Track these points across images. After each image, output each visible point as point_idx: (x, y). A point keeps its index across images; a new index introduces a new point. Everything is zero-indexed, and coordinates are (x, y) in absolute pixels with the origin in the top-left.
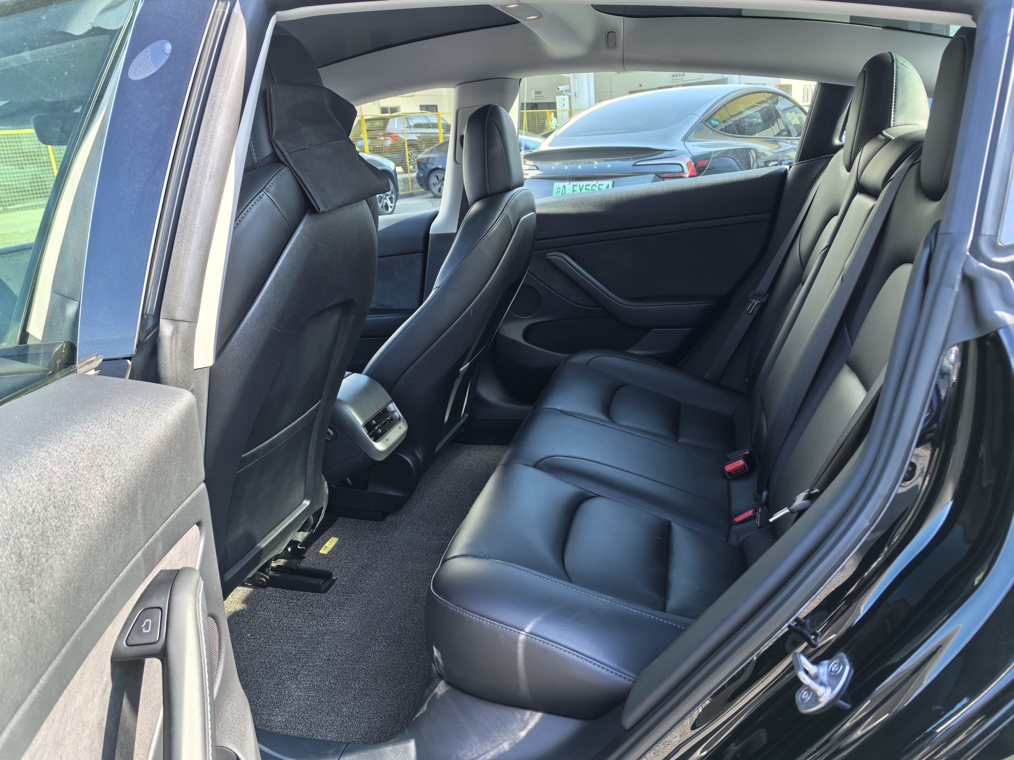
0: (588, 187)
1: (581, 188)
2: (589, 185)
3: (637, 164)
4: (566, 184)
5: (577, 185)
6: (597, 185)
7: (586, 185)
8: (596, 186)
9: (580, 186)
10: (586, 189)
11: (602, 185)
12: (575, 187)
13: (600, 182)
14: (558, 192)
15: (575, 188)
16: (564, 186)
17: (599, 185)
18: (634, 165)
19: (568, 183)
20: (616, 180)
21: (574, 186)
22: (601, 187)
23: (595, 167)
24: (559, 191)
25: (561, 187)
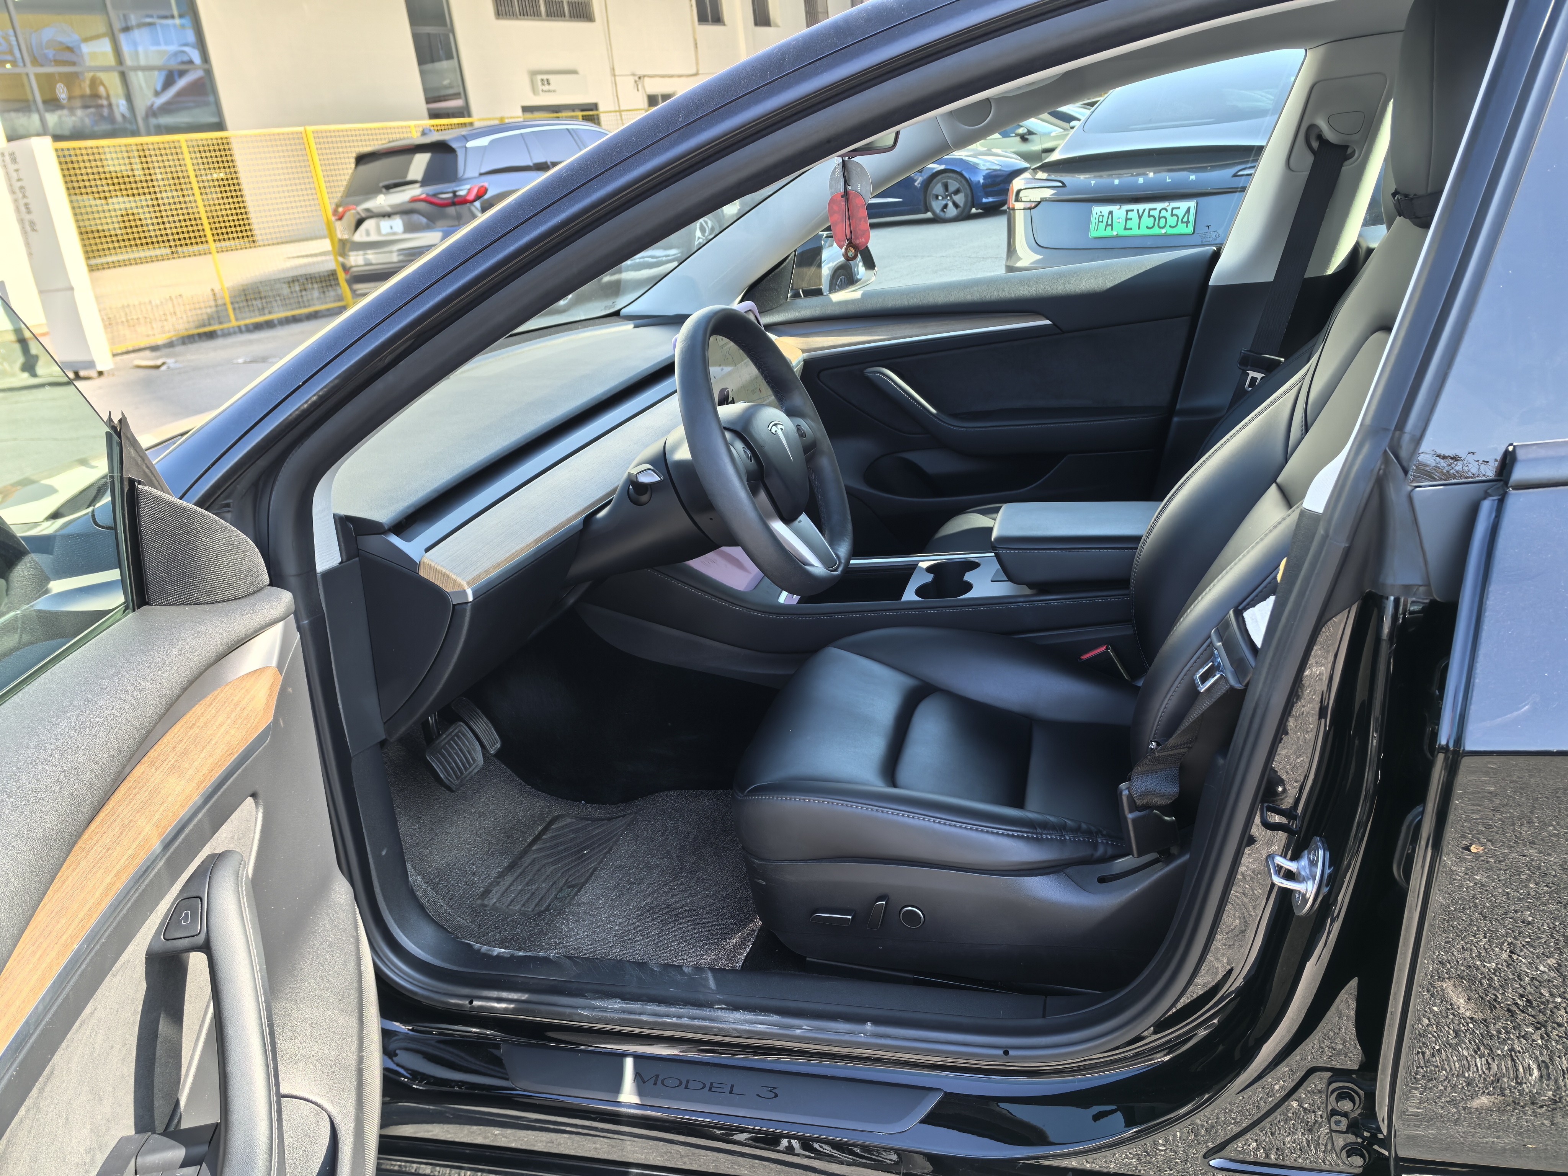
0: (1152, 213)
1: (1141, 214)
2: (1156, 209)
3: (1240, 173)
4: (1115, 208)
5: (1133, 210)
6: (1169, 209)
7: (1150, 210)
8: (1167, 210)
9: (1138, 210)
10: (1149, 216)
11: (1179, 208)
12: (1129, 213)
13: (1175, 204)
14: (1099, 222)
15: (1130, 215)
16: (1111, 213)
17: (1173, 209)
18: (1235, 175)
19: (1118, 207)
20: (1204, 200)
21: (1127, 211)
22: (1175, 212)
23: (1168, 180)
24: (1101, 219)
25: (1106, 214)
